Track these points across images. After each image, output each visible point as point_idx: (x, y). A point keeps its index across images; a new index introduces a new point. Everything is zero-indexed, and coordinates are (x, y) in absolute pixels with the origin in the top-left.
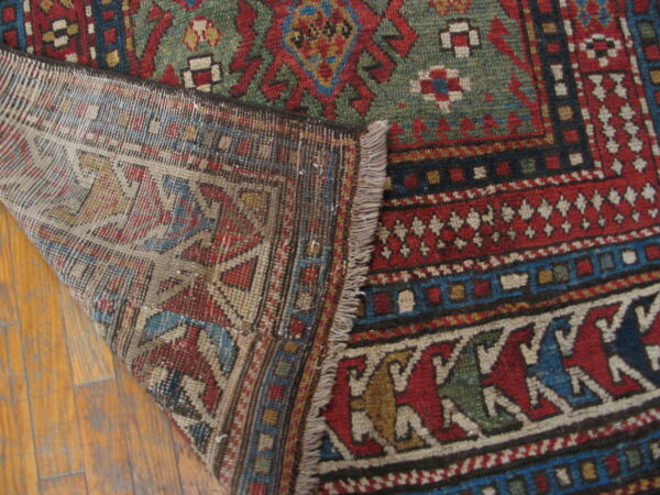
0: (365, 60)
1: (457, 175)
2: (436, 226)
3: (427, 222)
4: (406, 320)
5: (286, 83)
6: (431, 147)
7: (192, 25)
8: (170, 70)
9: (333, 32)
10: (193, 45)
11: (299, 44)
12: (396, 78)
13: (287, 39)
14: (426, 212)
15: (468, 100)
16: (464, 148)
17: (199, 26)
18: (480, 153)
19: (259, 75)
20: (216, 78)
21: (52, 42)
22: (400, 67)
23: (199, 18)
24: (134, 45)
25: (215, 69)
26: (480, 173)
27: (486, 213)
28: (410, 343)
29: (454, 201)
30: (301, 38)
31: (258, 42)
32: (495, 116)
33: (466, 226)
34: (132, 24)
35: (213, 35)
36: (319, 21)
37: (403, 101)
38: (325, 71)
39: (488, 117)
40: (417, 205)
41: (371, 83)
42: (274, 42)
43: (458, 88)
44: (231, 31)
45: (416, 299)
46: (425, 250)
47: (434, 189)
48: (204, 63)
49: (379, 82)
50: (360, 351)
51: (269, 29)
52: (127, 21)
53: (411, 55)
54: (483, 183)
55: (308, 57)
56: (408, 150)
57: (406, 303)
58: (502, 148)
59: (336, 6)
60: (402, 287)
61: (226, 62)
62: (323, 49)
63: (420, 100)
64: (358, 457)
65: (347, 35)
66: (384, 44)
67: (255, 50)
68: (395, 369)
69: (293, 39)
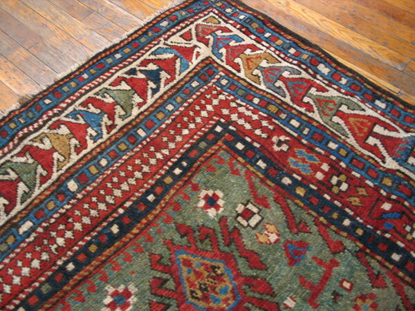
0: (171, 285)
1: (81, 258)
2: (78, 226)
3: (84, 225)
4: (68, 179)
5: (202, 241)
6: (104, 262)
7: (278, 235)
8: (267, 206)
9: (200, 289)
10: (268, 226)
11: (214, 268)
12: (146, 286)
13: (221, 265)
14: (87, 230)
15: (99, 302)
16: (86, 274)
17: (273, 238)
18: (76, 277)
19: (220, 236)
20: (240, 219)
21: (338, 176)
22: (148, 293)
23: (277, 241)
24: (296, 204)
25: (244, 223)
26: (71, 267)
27: (56, 249)
28: (61, 172)
29: (76, 244)
30: (215, 272)
31: (236, 254)
32: (79, 304)
33: (63, 236)
34: (309, 214)
35: (262, 239)
36: (213, 289)
37: (134, 276)
38: (187, 263)
39: (83, 300)
40: (93, 230)
41: (158, 275)
42: (228, 259)
43: (108, 306)
44: (256, 248)
45: (69, 190)
46: (77, 213)
47: (89, 243)
48: (253, 222)
49: (155, 277)
50: (81, 155)
51: (237, 264)
52: (313, 213)
53: (147, 306)
54: (66, 263)
55: (203, 264)
56: (115, 253)
57: (72, 185)
58: (65, 288)
59: (211, 304)
60: (79, 191)
61: (243, 231)
62: (198, 275)
63: (125, 282)
64: (59, 121)
65: (192, 292)
66: (167, 301)
67: (233, 247)
68: (62, 159)
69: (219, 268)
